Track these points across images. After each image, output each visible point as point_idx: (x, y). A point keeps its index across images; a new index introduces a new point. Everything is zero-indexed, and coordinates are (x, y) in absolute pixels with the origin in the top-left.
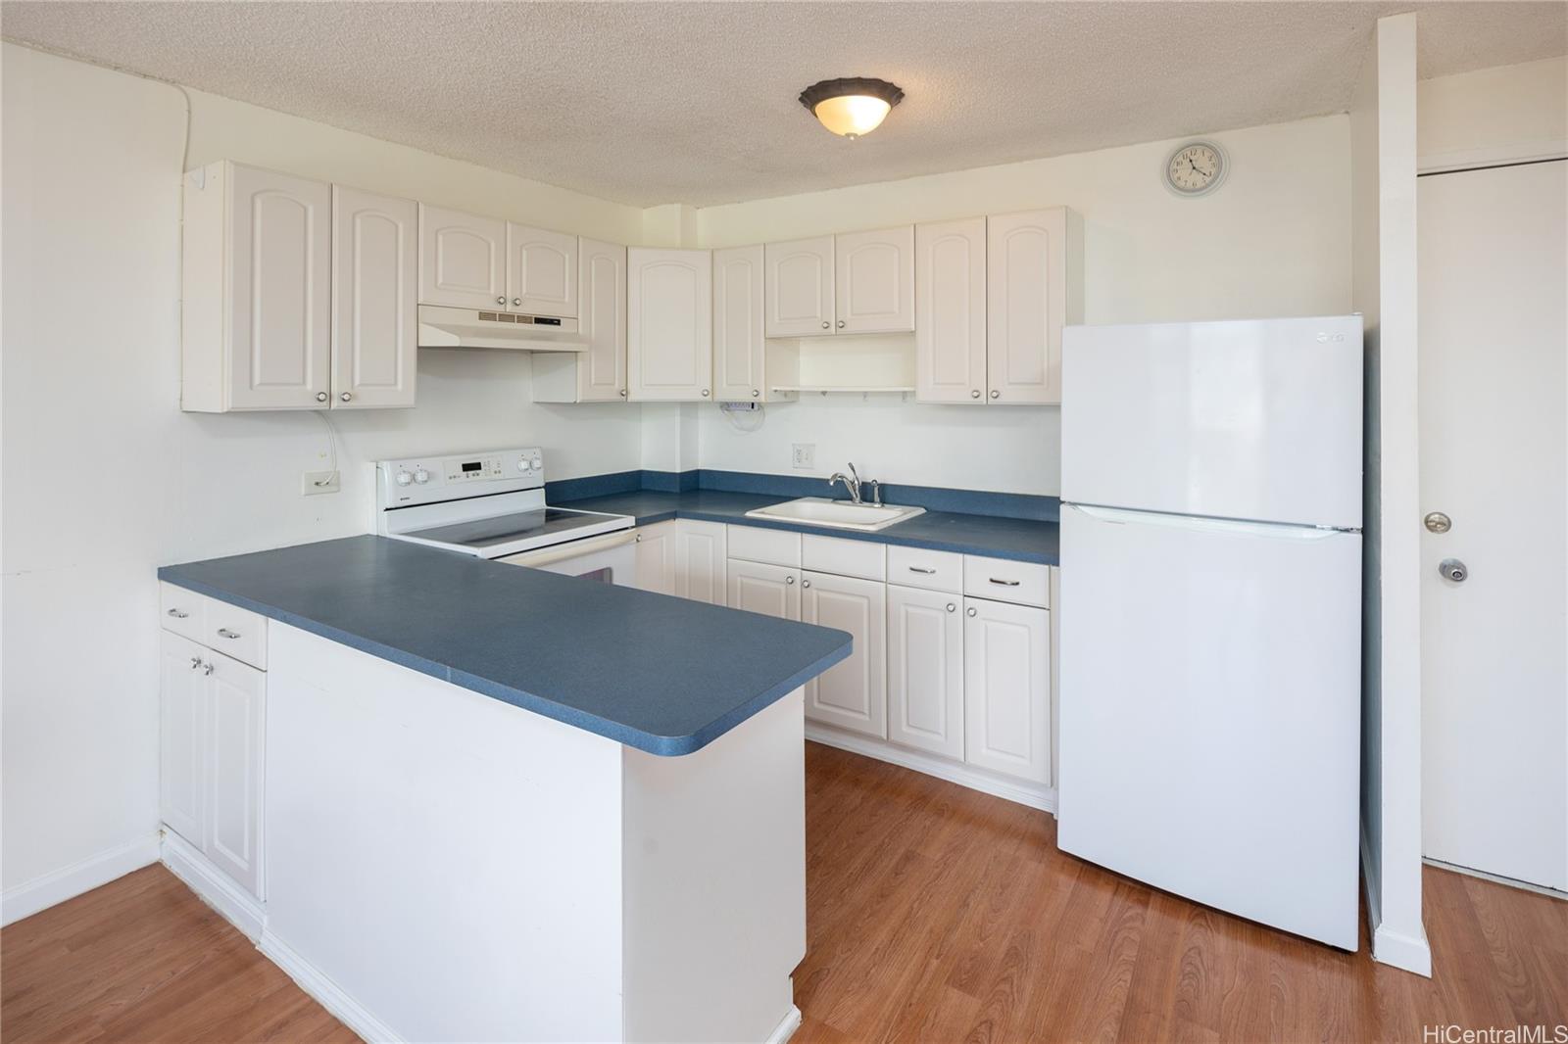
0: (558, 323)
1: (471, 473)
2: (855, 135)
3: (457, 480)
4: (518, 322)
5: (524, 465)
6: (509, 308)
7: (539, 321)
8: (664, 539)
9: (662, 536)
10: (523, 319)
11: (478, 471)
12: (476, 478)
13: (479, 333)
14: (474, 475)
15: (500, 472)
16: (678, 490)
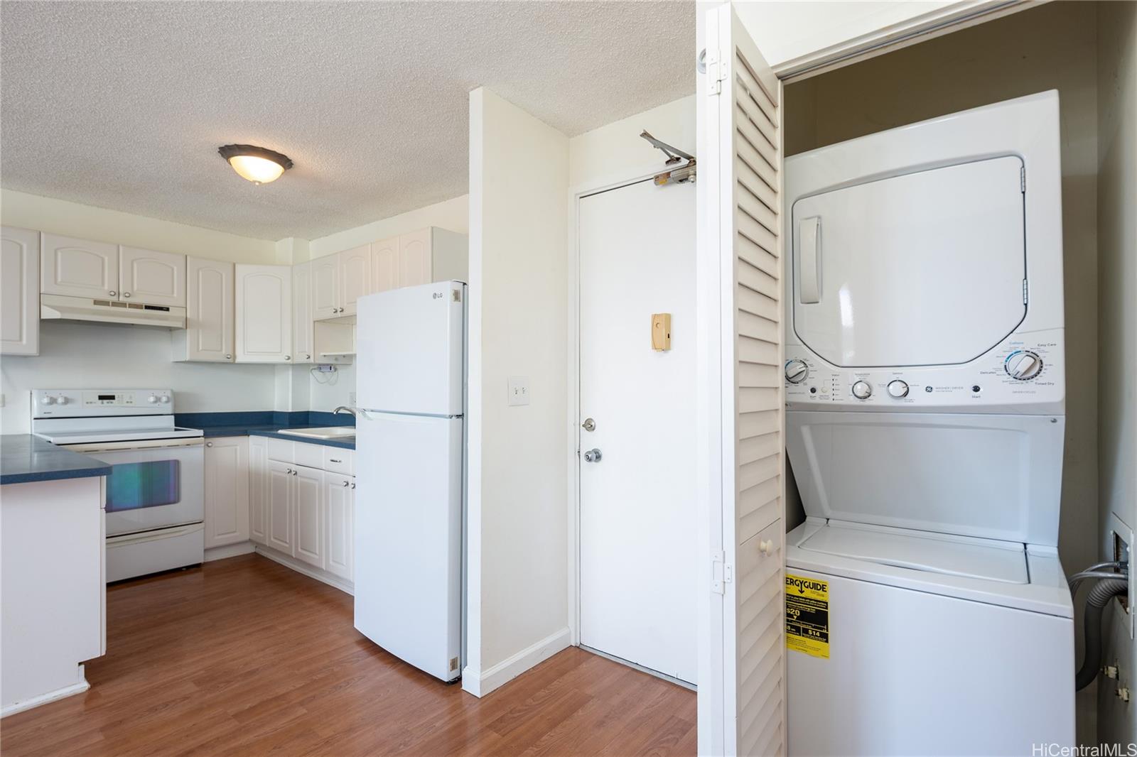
0: (167, 309)
1: (105, 401)
2: (260, 182)
3: (93, 405)
4: (129, 307)
5: (152, 399)
6: (122, 299)
7: (147, 307)
8: (238, 447)
9: (236, 445)
10: (132, 306)
11: (111, 401)
12: (110, 404)
13: (95, 313)
14: (108, 403)
15: (131, 402)
16: (287, 423)
